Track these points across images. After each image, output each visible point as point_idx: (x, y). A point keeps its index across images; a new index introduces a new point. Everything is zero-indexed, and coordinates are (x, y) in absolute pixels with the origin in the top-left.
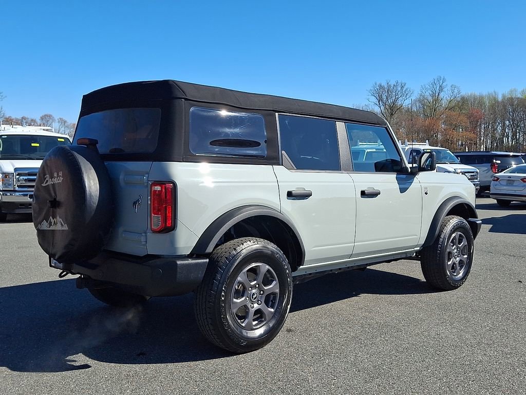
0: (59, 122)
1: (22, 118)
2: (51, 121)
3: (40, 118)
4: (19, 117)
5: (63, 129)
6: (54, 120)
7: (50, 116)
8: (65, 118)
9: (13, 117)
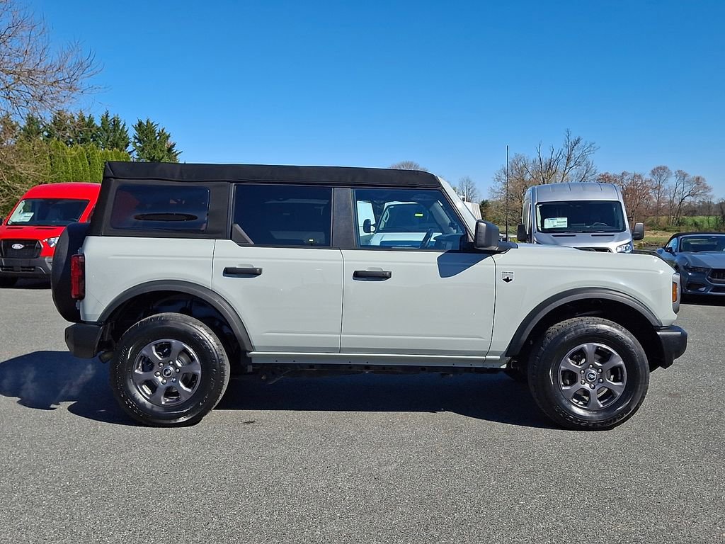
0: (676, 176)
1: (623, 174)
2: (665, 175)
3: (650, 172)
4: (619, 173)
5: (682, 185)
6: (669, 174)
7: (664, 169)
8: (685, 170)
9: (611, 173)
